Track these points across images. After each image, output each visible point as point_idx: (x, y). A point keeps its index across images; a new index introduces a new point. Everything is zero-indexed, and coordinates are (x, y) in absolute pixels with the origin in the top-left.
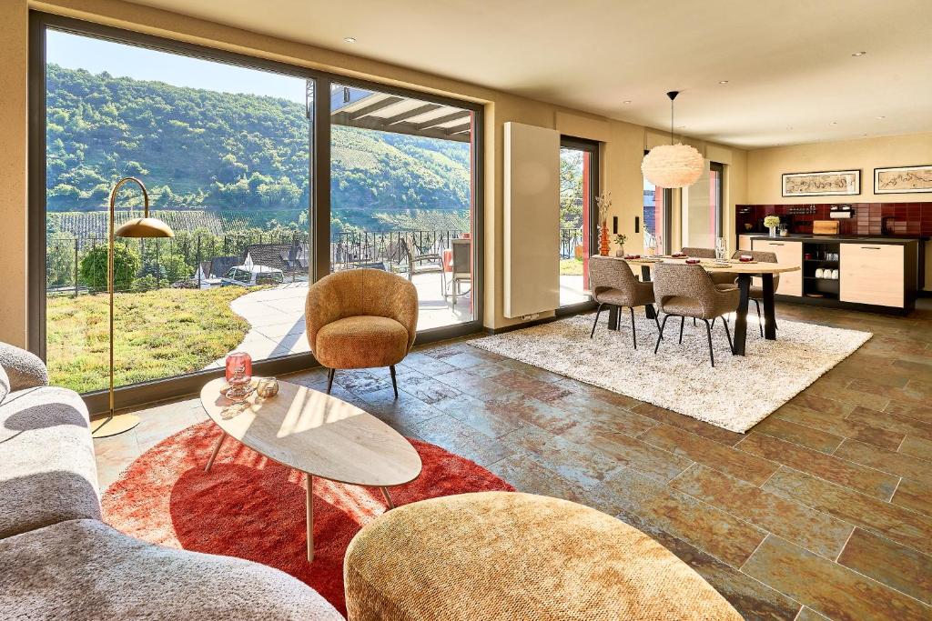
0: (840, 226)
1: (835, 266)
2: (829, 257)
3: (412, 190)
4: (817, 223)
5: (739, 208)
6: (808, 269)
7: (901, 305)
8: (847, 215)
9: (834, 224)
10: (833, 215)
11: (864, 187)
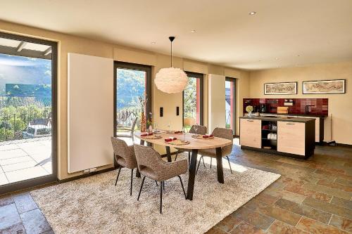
0: (288, 110)
1: (275, 132)
2: (274, 127)
3: (134, 88)
4: (279, 108)
5: (244, 100)
6: (264, 134)
7: (304, 155)
8: (291, 104)
9: (286, 108)
10: (285, 104)
11: (299, 91)
